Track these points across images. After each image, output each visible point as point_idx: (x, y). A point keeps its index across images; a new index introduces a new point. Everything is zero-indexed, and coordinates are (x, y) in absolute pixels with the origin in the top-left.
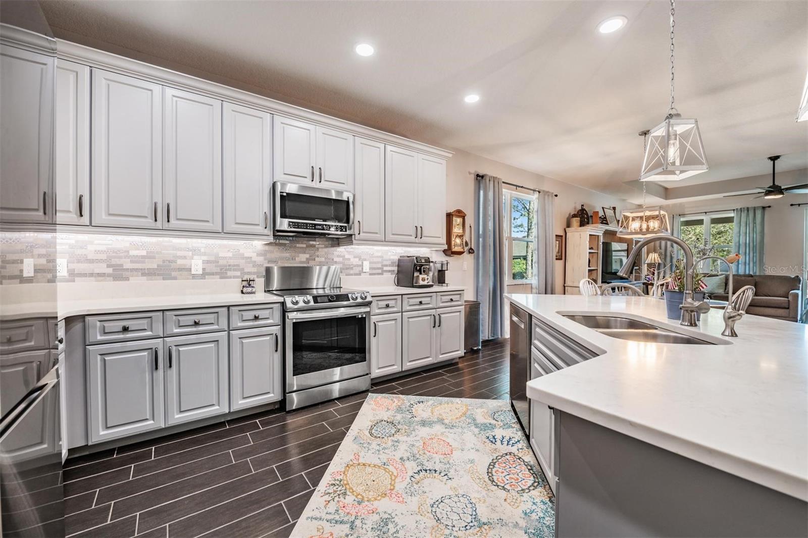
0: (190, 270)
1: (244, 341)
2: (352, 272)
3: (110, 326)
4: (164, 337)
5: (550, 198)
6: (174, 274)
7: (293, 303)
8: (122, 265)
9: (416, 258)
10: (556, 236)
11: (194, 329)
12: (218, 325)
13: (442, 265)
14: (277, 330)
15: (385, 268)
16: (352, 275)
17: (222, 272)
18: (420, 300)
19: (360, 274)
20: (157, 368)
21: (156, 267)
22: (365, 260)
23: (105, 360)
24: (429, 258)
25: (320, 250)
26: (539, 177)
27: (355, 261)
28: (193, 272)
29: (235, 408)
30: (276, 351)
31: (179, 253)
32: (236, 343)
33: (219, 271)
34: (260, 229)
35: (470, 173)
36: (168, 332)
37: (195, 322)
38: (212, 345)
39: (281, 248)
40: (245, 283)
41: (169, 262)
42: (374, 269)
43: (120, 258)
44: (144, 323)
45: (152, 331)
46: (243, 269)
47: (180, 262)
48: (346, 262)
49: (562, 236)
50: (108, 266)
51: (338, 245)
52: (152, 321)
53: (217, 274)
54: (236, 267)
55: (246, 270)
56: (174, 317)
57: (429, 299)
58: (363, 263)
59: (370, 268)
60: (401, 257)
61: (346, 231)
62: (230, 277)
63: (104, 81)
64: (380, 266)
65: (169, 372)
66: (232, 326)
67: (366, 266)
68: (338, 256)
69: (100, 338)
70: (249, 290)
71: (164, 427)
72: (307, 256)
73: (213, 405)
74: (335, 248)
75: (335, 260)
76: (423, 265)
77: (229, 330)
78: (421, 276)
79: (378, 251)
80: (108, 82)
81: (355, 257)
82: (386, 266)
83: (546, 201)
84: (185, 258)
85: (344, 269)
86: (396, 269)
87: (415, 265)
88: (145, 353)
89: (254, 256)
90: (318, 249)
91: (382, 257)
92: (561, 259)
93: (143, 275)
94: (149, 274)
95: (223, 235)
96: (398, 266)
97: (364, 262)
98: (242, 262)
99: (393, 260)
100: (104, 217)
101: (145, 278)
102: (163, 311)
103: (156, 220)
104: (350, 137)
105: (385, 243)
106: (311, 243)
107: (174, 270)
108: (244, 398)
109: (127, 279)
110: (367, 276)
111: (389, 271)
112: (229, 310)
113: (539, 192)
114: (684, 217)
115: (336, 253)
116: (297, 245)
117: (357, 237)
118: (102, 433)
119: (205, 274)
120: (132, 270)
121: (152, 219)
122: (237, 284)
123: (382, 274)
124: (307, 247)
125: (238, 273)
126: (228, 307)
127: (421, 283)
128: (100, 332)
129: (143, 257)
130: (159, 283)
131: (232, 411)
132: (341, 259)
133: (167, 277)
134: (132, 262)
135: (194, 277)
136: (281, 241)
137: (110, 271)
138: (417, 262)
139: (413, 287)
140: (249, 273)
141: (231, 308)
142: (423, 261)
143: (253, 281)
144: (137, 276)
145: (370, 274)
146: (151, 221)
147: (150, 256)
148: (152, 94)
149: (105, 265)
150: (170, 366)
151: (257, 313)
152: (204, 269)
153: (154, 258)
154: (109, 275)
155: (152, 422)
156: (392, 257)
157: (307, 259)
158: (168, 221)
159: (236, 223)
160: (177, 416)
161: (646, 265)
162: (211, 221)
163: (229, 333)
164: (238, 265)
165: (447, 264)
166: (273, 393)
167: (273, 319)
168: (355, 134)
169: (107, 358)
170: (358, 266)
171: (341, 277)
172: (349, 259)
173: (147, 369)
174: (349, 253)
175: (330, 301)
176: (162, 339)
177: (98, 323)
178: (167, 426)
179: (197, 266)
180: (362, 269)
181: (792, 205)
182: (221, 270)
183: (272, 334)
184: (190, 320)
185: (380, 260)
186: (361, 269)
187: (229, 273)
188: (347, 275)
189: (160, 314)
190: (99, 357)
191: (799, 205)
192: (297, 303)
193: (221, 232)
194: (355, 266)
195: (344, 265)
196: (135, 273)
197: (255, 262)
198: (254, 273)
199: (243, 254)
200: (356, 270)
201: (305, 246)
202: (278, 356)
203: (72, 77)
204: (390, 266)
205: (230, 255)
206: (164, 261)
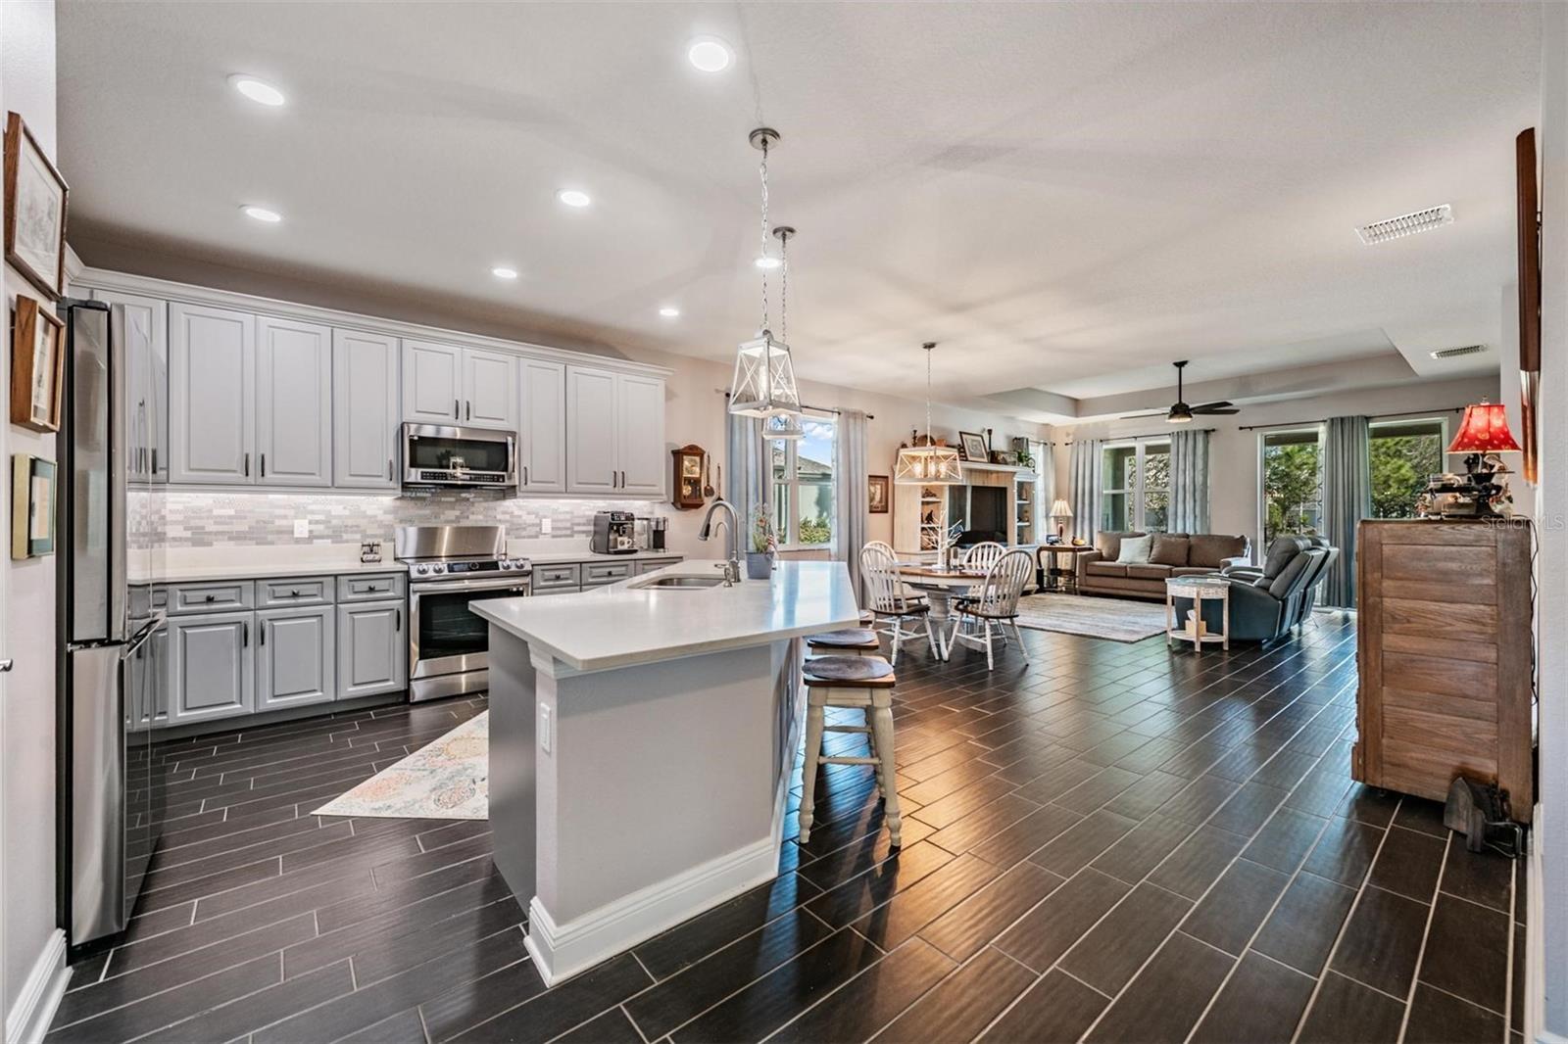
0: (292, 532)
1: (356, 616)
2: (524, 533)
3: (192, 596)
4: (255, 610)
5: (859, 421)
6: (270, 537)
7: (420, 572)
8: (203, 528)
9: (612, 515)
10: (870, 476)
11: (292, 601)
12: (322, 597)
13: (657, 523)
14: (398, 604)
15: (576, 528)
16: (524, 537)
17: (336, 535)
18: (608, 570)
19: (537, 537)
20: (246, 645)
21: (247, 529)
22: (545, 517)
23: (185, 633)
24: (632, 515)
25: (476, 505)
26: (844, 390)
27: (531, 519)
28: (296, 535)
29: (342, 695)
30: (398, 629)
31: (278, 512)
32: (345, 619)
33: (330, 534)
34: (384, 481)
35: (717, 391)
36: (261, 604)
37: (294, 593)
38: (314, 620)
39: (419, 503)
40: (366, 549)
41: (264, 522)
42: (559, 529)
43: (201, 518)
44: (231, 594)
45: (241, 602)
46: (365, 531)
47: (278, 522)
48: (515, 520)
49: (887, 477)
50: (186, 529)
51: (504, 498)
52: (241, 592)
53: (328, 537)
54: (356, 528)
55: (369, 532)
56: (268, 588)
57: (624, 568)
58: (541, 521)
59: (553, 528)
60: (599, 512)
61: (504, 481)
62: (347, 541)
63: (183, 315)
64: (568, 525)
65: (261, 649)
66: (342, 598)
67: (547, 526)
68: (504, 513)
69: (179, 608)
70: (371, 557)
71: (253, 712)
72: (458, 513)
73: (315, 691)
74: (498, 502)
75: (498, 517)
76: (622, 524)
77: (337, 603)
78: (620, 539)
79: (564, 505)
80: (189, 317)
81: (529, 514)
82: (579, 524)
83: (851, 427)
84: (285, 517)
85: (512, 530)
86: (591, 528)
87: (610, 524)
88: (233, 628)
89: (381, 516)
90: (473, 503)
91: (572, 513)
92: (886, 512)
93: (230, 539)
94: (238, 537)
95: (333, 490)
96: (595, 525)
97: (544, 520)
98: (363, 522)
99: (589, 516)
100: (183, 472)
101: (232, 543)
102: (255, 580)
103: (247, 475)
104: (512, 359)
105: (566, 495)
106: (463, 495)
107: (272, 533)
108: (355, 685)
109: (210, 544)
110: (547, 539)
111: (583, 532)
112: (336, 580)
113: (839, 414)
114: (1108, 444)
115: (500, 509)
116: (443, 499)
117: (524, 488)
118: (180, 715)
119: (312, 537)
120: (217, 533)
121: (242, 473)
122: (355, 549)
123: (572, 536)
124: (457, 501)
125: (358, 536)
126: (336, 576)
127: (620, 548)
128: (180, 601)
129: (230, 517)
130: (253, 549)
131: (339, 699)
132: (508, 517)
133: (261, 541)
134: (216, 523)
135: (298, 541)
136: (418, 494)
137: (188, 534)
138: (613, 519)
139: (608, 553)
140: (375, 536)
141: (339, 578)
142: (623, 518)
143: (378, 545)
144: (223, 540)
145: (554, 537)
146: (240, 475)
147: (239, 517)
148: (242, 326)
149: (181, 528)
150: (263, 643)
151: (372, 584)
152: (311, 532)
153: (245, 518)
154: (187, 539)
155: (239, 706)
156: (587, 513)
157: (457, 517)
158: (263, 475)
159: (351, 475)
160: (270, 701)
161: (1053, 519)
162: (318, 474)
163: (336, 608)
164: (357, 526)
165: (664, 522)
166: (394, 680)
167: (394, 592)
168: (519, 355)
169: (188, 631)
170: (533, 525)
171: (508, 541)
172: (520, 517)
173: (234, 645)
174: (520, 508)
175: (471, 570)
176: (252, 612)
177: (179, 593)
178: (257, 711)
179: (301, 528)
180: (541, 529)
181: (1241, 428)
182: (333, 532)
183: (393, 609)
184: (288, 590)
185: (568, 516)
186: (538, 529)
187: (345, 536)
188: (516, 538)
189: (252, 583)
190: (179, 630)
191: (1251, 428)
192: (424, 572)
193: (330, 485)
194: (529, 526)
195: (512, 524)
196: (220, 537)
197: (382, 521)
198: (381, 536)
199: (365, 512)
200: (533, 531)
201: (453, 499)
202: (399, 637)
203: (145, 314)
204: (584, 525)
205: (347, 513)
206: (257, 522)
